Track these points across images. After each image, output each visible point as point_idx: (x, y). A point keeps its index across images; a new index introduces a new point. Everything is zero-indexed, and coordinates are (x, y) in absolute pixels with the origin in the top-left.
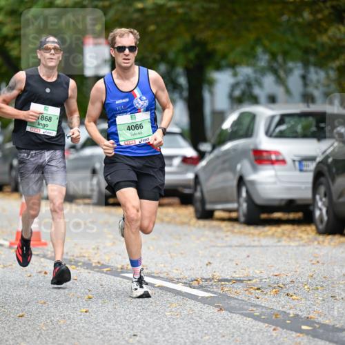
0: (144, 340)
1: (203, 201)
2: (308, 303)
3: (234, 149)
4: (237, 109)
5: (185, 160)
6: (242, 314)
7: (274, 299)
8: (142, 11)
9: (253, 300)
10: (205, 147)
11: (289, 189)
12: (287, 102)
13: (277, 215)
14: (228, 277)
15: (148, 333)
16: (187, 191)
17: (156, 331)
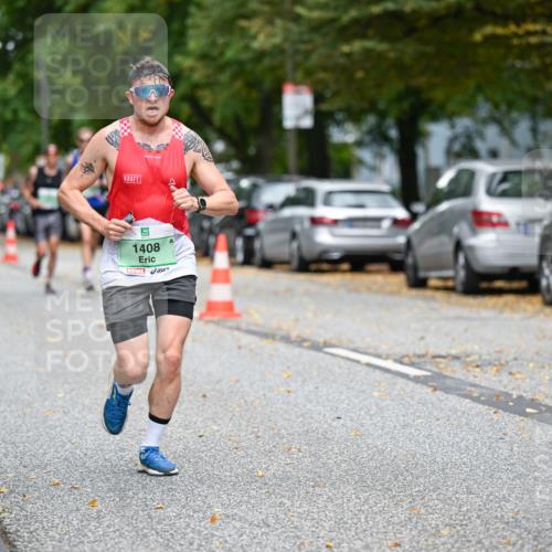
0: (349, 424)
1: (415, 268)
2: (533, 383)
3: (450, 211)
4: (455, 164)
5: (396, 222)
6: (459, 395)
7: (494, 379)
8: (348, 55)
9: (471, 379)
10: (419, 208)
11: (512, 256)
12: (511, 157)
13: (499, 284)
14: (443, 353)
15: (352, 415)
16: (398, 257)
17: (362, 413)
